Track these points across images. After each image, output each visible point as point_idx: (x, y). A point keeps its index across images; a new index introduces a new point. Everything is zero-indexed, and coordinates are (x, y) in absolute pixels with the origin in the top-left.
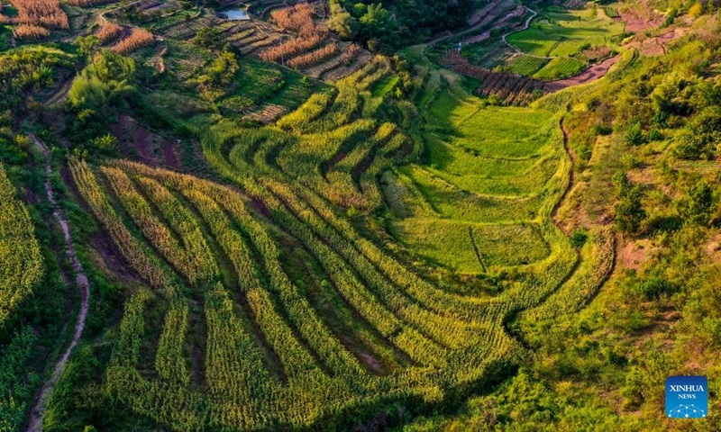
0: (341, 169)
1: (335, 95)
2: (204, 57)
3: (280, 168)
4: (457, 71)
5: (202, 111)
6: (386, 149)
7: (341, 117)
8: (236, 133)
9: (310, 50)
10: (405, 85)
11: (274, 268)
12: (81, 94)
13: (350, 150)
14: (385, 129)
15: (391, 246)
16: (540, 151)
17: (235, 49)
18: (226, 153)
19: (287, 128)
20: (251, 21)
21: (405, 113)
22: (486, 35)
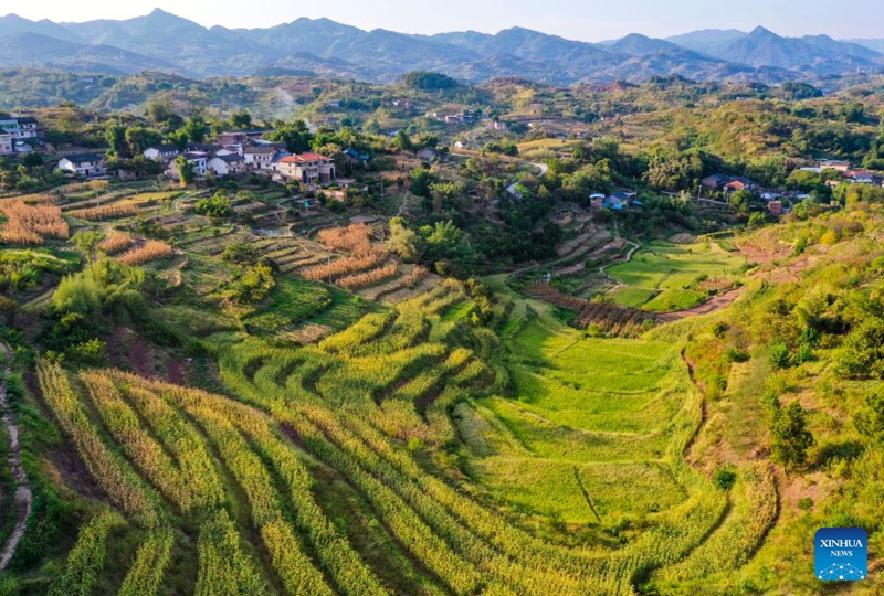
0: (401, 397)
1: (394, 317)
2: (232, 271)
3: (321, 395)
4: (548, 301)
5: (224, 329)
6: (460, 378)
8: (265, 352)
9: (366, 270)
10: (483, 311)
11: (304, 501)
12: (68, 296)
13: (413, 376)
14: (459, 355)
15: (468, 487)
16: (660, 383)
17: (272, 264)
18: (249, 375)
19: (332, 350)
20: (294, 238)
21: (483, 341)
22: (580, 266)
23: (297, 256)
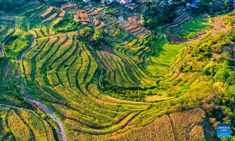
0: (137, 55)
1: (138, 40)
2: (114, 30)
3: (126, 54)
4: (167, 35)
5: (114, 42)
6: (146, 52)
7: (139, 45)
8: (120, 47)
9: (135, 28)
10: (154, 38)
11: (124, 70)
12: (96, 39)
13: (139, 52)
14: (147, 48)
15: (143, 69)
16: (176, 55)
17: (120, 29)
18: (117, 50)
19: (128, 46)
20: (124, 21)
21: (152, 44)
22: (177, 25)
23: (124, 25)
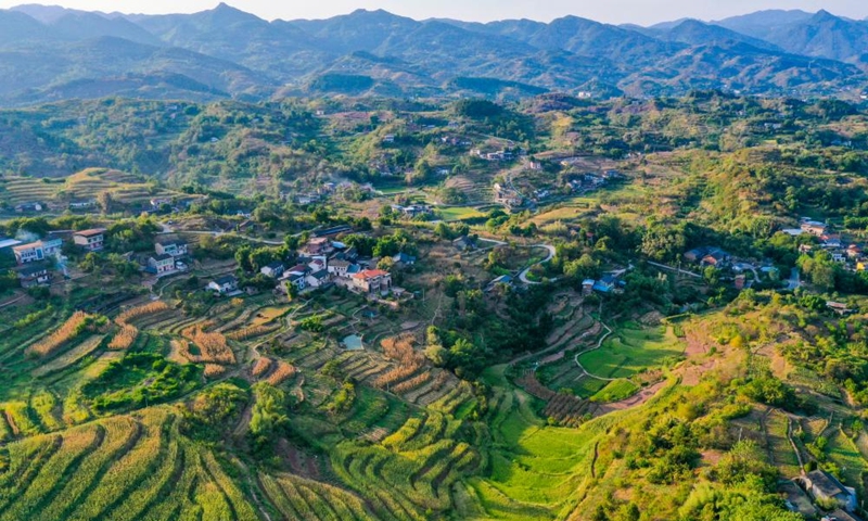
0: (425, 480)
1: (425, 419)
2: (331, 386)
3: (383, 478)
5: (330, 433)
7: (429, 438)
8: (354, 450)
9: (409, 377)
10: (482, 407)
13: (433, 465)
14: (461, 448)
16: (572, 469)
17: (353, 381)
18: (347, 466)
19: (389, 447)
20: (365, 351)
21: (478, 432)
22: (561, 354)
23: (367, 366)
